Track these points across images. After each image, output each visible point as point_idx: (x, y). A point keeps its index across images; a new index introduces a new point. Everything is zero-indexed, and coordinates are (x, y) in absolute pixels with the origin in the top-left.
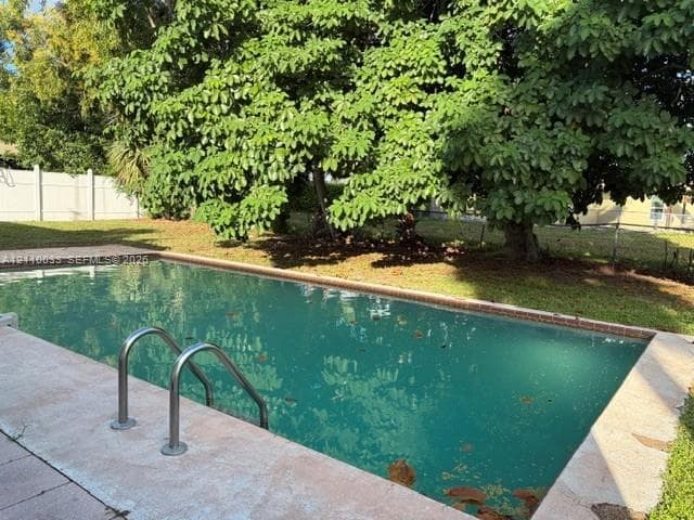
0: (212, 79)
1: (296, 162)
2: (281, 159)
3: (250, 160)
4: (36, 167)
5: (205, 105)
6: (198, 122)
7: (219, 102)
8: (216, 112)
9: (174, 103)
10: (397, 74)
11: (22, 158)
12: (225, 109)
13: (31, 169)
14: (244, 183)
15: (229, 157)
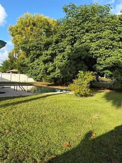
0: (35, 61)
1: (44, 71)
2: (42, 71)
3: (39, 71)
4: (19, 73)
5: (34, 65)
6: (33, 67)
7: (36, 64)
8: (35, 65)
9: (30, 64)
10: (58, 60)
11: (18, 72)
12: (37, 65)
13: (18, 74)
14: (38, 74)
15: (37, 71)
